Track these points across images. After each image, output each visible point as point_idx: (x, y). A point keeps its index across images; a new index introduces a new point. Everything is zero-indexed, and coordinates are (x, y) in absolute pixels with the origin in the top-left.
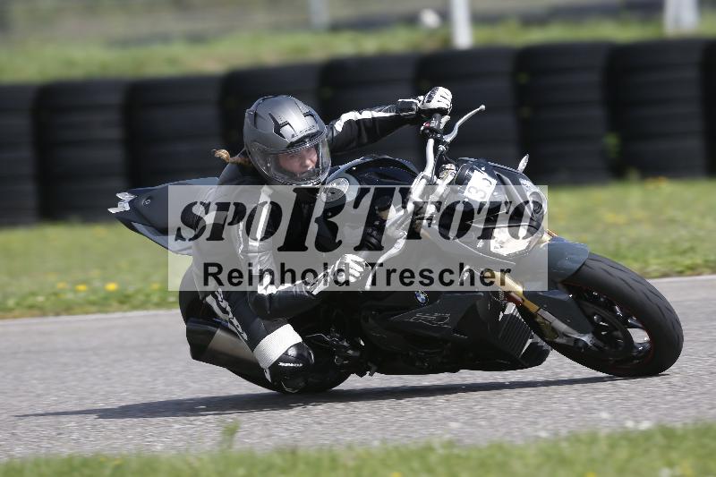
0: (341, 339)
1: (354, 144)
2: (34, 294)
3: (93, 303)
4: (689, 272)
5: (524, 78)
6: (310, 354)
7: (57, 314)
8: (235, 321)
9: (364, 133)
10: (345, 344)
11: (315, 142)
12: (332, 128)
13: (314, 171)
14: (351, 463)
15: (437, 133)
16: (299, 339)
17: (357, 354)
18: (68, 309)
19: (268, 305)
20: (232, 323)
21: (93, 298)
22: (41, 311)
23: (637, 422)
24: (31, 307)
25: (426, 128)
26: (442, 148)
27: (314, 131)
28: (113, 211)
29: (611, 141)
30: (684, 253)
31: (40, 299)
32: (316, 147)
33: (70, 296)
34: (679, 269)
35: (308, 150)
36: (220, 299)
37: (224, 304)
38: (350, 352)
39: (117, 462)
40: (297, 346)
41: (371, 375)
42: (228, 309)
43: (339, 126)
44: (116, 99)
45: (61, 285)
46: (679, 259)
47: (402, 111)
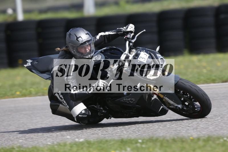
0: (100, 107)
1: (103, 43)
6: (89, 113)
8: (65, 102)
9: (106, 40)
10: (102, 108)
11: (89, 43)
12: (96, 38)
13: (89, 52)
15: (130, 39)
16: (85, 108)
17: (106, 112)
19: (75, 96)
20: (64, 102)
23: (79, 139)
25: (126, 38)
26: (131, 44)
27: (89, 39)
28: (25, 66)
32: (90, 44)
35: (87, 45)
36: (60, 94)
37: (61, 96)
38: (103, 111)
40: (85, 110)
41: (110, 119)
42: (62, 98)
43: (98, 37)
47: (118, 32)
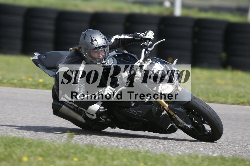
2: (13, 79)
3: (33, 85)
4: (241, 104)
5: (197, 29)
7: (20, 87)
14: (111, 153)
15: (147, 47)
18: (24, 86)
21: (34, 83)
22: (15, 85)
23: (213, 153)
24: (12, 84)
25: (143, 45)
26: (147, 52)
28: (32, 58)
29: (224, 55)
30: (241, 97)
31: (15, 81)
33: (25, 82)
34: (238, 102)
39: (30, 141)
44: (54, 16)
45: (23, 78)
46: (239, 99)
47: (136, 37)
